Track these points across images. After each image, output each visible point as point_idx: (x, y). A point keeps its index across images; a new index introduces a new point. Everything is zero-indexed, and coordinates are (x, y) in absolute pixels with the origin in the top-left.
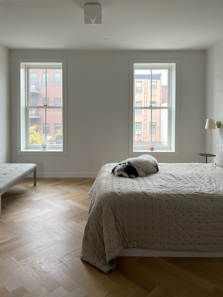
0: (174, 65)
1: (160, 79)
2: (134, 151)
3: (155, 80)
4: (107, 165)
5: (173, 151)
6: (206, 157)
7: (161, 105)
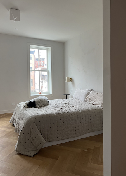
0: (50, 48)
1: (34, 54)
2: (31, 95)
3: (31, 55)
4: (20, 103)
5: (51, 94)
6: (66, 96)
7: (35, 69)
